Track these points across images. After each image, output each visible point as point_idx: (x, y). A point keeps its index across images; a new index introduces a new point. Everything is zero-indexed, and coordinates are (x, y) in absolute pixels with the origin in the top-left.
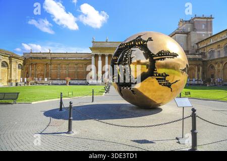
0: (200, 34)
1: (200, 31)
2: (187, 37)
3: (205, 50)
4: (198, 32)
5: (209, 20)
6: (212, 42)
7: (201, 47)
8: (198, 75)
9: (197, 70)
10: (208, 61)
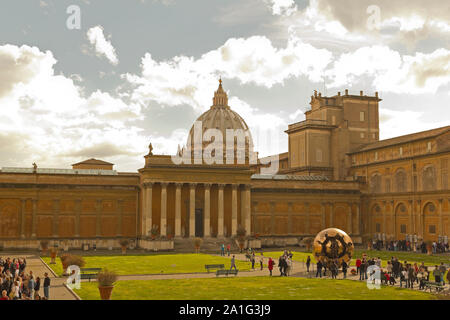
0: (355, 132)
1: (355, 126)
2: (330, 138)
3: (364, 172)
4: (351, 129)
5: (372, 103)
6: (376, 160)
7: (358, 164)
8: (352, 225)
9: (350, 214)
10: (371, 196)
